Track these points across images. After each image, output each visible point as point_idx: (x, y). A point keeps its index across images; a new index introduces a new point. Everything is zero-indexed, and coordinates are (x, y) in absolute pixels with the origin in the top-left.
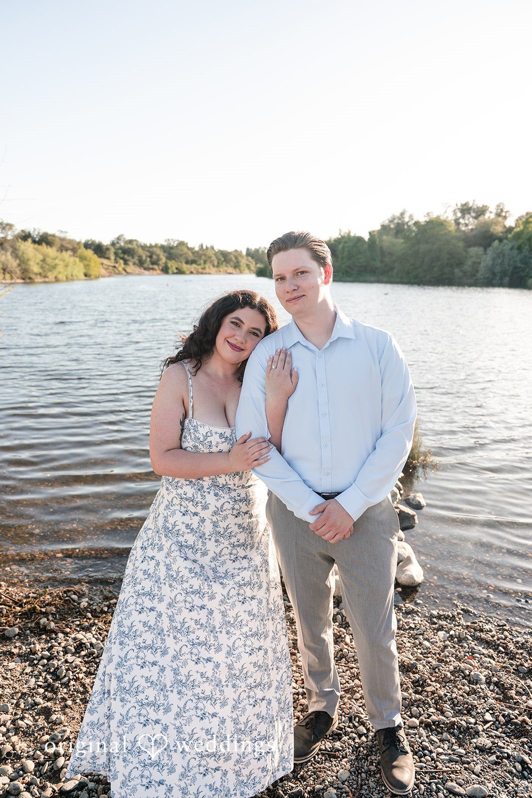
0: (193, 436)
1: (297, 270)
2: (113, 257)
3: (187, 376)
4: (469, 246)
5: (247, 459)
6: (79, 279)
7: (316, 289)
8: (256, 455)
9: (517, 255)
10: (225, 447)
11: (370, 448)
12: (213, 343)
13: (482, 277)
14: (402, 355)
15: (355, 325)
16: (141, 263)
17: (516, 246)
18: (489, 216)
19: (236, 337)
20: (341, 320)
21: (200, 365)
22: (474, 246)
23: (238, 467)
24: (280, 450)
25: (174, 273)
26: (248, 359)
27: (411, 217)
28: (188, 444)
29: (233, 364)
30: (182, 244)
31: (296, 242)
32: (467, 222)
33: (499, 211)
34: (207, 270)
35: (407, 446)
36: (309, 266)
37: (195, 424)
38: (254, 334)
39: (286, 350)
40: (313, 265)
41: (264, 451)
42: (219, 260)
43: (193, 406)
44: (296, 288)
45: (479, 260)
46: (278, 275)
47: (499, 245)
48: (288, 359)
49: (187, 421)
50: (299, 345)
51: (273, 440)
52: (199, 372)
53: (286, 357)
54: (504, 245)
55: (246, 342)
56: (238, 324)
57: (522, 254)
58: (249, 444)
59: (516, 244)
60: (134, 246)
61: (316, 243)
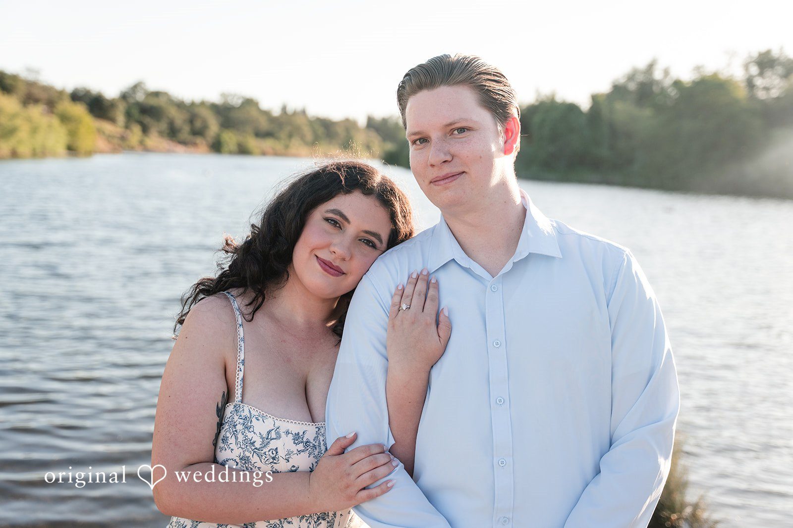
0: (241, 437)
1: (450, 124)
2: (121, 118)
3: (235, 320)
5: (348, 487)
6: (54, 155)
7: (487, 163)
8: (365, 479)
10: (303, 461)
11: (589, 469)
12: (287, 258)
14: (650, 292)
15: (561, 232)
16: (172, 133)
19: (332, 249)
20: (535, 223)
21: (260, 299)
23: (325, 503)
24: (410, 469)
25: (231, 153)
26: (353, 291)
27: (666, 72)
28: (231, 452)
29: (325, 300)
30: (249, 103)
31: (450, 73)
34: (293, 150)
35: (662, 468)
36: (475, 118)
37: (246, 413)
38: (369, 243)
39: (429, 274)
40: (483, 117)
41: (382, 471)
42: (315, 132)
43: (243, 379)
44: (449, 158)
46: (415, 134)
48: (431, 292)
49: (230, 408)
50: (453, 267)
51: (399, 450)
52: (258, 315)
53: (428, 288)
55: (351, 258)
56: (337, 222)
58: (351, 455)
60: (161, 102)
61: (489, 77)
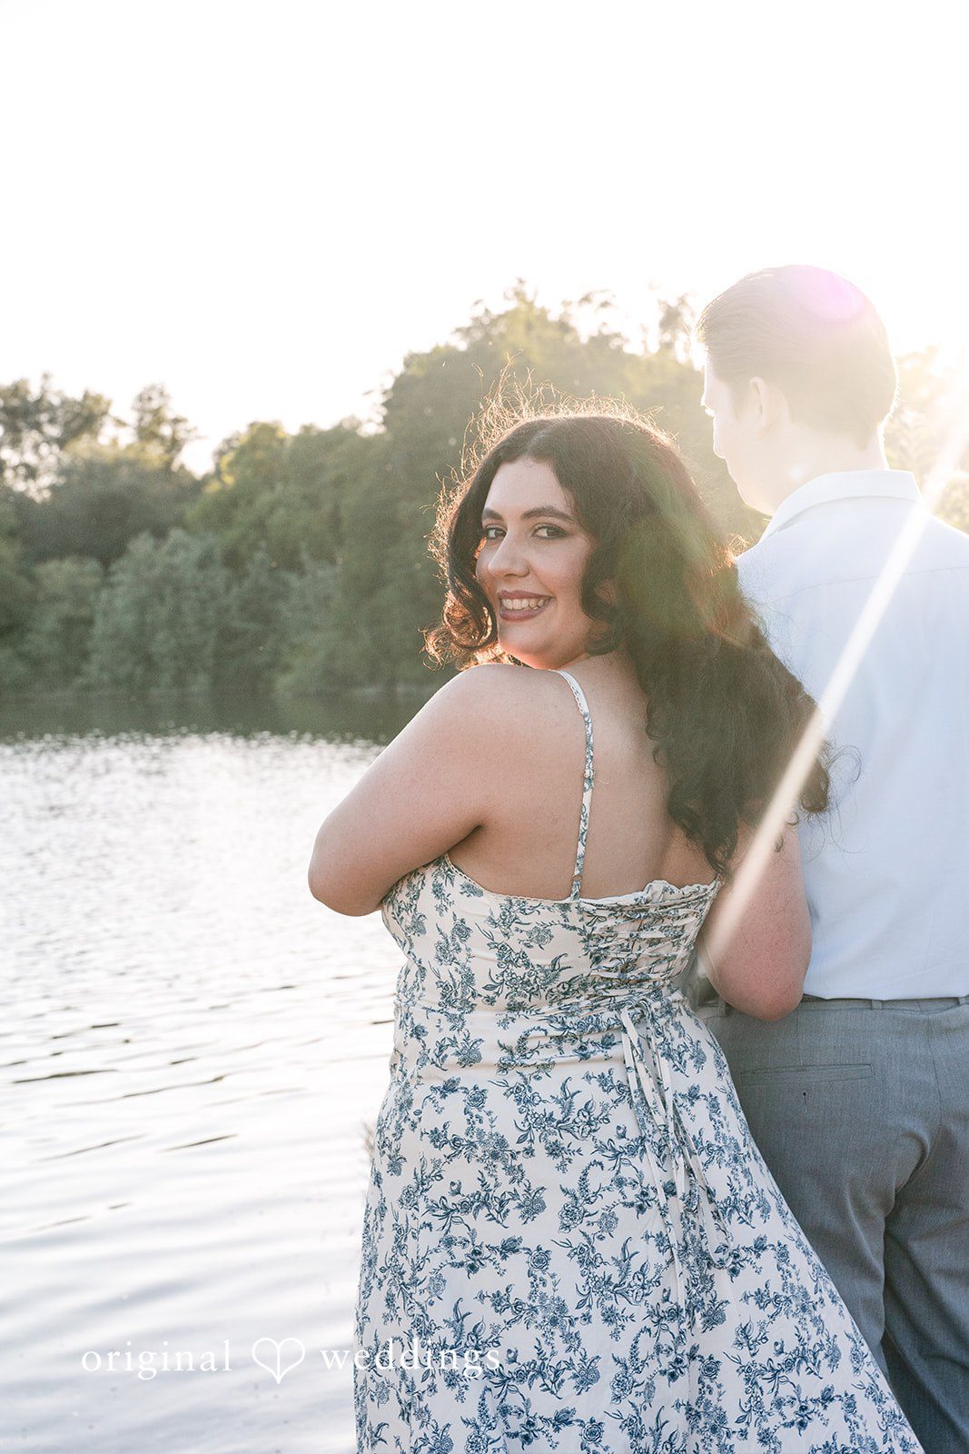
4: (42, 557)
9: (228, 588)
13: (106, 677)
17: (218, 554)
18: (115, 437)
22: (61, 552)
32: (30, 458)
33: (148, 418)
45: (84, 612)
47: (156, 547)
54: (172, 553)
57: (247, 584)
59: (218, 542)
